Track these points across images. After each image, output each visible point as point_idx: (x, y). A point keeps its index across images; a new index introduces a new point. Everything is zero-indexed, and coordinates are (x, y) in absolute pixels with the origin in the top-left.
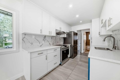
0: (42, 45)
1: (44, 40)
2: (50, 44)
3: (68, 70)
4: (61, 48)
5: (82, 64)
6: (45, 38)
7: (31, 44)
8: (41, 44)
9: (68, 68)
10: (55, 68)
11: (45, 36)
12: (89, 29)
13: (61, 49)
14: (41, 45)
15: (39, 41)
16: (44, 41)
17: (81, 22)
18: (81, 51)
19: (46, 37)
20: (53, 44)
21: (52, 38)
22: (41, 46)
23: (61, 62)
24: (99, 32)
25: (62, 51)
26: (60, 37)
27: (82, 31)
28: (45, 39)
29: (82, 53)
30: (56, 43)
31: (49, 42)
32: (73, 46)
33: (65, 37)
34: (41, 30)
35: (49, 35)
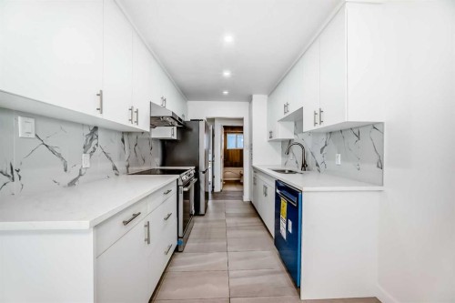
0: (80, 175)
1: (91, 149)
2: (115, 168)
3: (210, 255)
4: (180, 180)
5: (236, 223)
6: (91, 139)
7: (6, 179)
8: (73, 174)
9: (207, 251)
10: (164, 273)
11: (96, 128)
12: (242, 120)
13: (178, 186)
14: (76, 180)
15: (59, 155)
16: (88, 155)
17: (226, 93)
18: (213, 187)
19: (99, 133)
20: (128, 167)
21: (123, 141)
22: (72, 183)
23: (178, 237)
24: (271, 132)
25: (184, 192)
26: (153, 136)
27: (216, 122)
28: (94, 142)
29: (217, 193)
30: (137, 164)
31: (110, 159)
32: (204, 172)
33: (175, 137)
34: (100, 95)
35: (130, 124)
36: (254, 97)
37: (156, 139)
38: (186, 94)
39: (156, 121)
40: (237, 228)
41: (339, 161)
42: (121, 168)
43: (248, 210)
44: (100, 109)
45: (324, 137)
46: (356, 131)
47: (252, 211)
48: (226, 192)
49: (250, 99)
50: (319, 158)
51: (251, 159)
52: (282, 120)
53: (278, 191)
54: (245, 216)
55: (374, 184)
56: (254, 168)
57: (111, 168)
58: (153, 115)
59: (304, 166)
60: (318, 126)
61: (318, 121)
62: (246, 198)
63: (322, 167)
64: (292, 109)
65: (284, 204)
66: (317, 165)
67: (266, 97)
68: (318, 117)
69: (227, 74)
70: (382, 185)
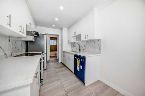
12: (58, 35)
13: (41, 60)
17: (54, 26)
20: (12, 53)
23: (41, 80)
24: (69, 40)
29: (48, 61)
30: (16, 52)
31: (3, 50)
32: (46, 54)
33: (33, 40)
34: (9, 17)
35: (20, 33)
36: (63, 28)
37: (23, 41)
38: (37, 23)
39: (29, 33)
40: (60, 72)
41: (90, 49)
42: (8, 54)
43: (61, 65)
44: (9, 24)
45: (86, 42)
46: (94, 41)
47: (63, 65)
48: (51, 60)
49: (61, 29)
50: (84, 48)
51: (62, 48)
52: (73, 37)
53: (75, 58)
54: (61, 67)
55: (98, 54)
56: (63, 51)
57: (4, 54)
58: (27, 30)
59: (80, 50)
60: (87, 39)
61: (86, 38)
62: (60, 61)
63: (85, 50)
64: (77, 34)
65: (78, 61)
66: (83, 50)
67: (67, 29)
68: (86, 36)
69: (57, 19)
70: (100, 54)
